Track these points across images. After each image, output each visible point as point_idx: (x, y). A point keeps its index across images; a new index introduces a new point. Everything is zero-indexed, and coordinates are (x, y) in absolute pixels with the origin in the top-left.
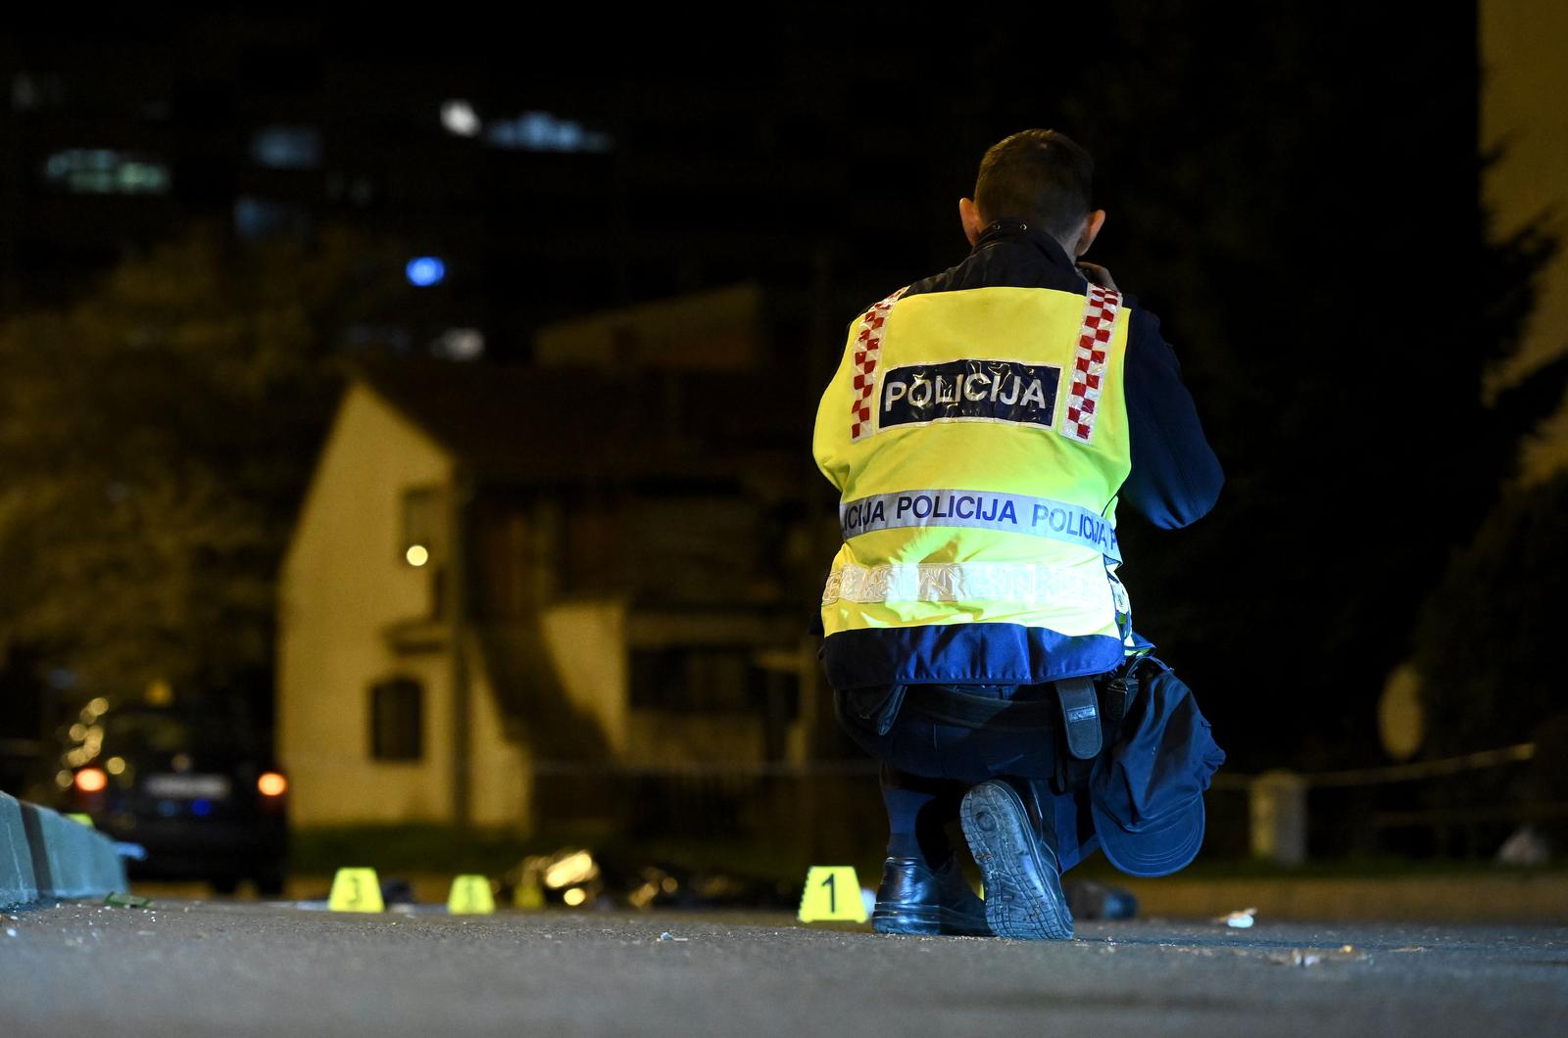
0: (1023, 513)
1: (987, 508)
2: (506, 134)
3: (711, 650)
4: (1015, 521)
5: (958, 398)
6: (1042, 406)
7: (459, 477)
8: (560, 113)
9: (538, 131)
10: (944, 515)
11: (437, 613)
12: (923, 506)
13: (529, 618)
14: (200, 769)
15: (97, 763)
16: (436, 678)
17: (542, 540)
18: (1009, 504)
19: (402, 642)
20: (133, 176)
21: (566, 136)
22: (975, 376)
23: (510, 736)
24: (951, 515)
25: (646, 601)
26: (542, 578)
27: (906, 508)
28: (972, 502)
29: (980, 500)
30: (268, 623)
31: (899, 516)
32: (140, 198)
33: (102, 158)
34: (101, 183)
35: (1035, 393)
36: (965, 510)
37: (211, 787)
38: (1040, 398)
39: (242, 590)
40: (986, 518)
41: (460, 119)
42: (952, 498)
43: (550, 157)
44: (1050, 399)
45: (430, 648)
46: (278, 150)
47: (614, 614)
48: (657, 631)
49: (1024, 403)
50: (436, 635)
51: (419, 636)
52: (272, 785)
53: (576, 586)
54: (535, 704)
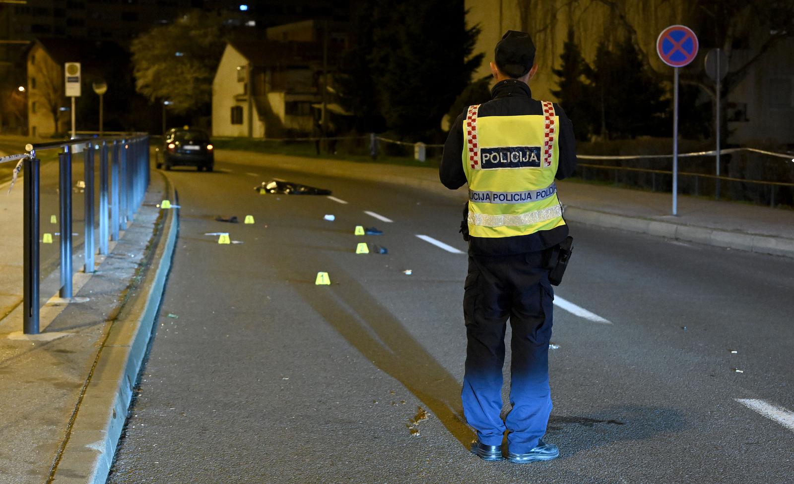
0: (534, 196)
1: (523, 197)
3: (303, 102)
4: (531, 199)
5: (509, 161)
6: (537, 161)
7: (250, 65)
10: (510, 200)
11: (245, 93)
12: (502, 197)
13: (265, 95)
14: (194, 144)
15: (173, 142)
16: (245, 107)
17: (268, 78)
18: (529, 194)
19: (238, 98)
22: (514, 153)
23: (260, 120)
24: (512, 200)
25: (289, 92)
26: (268, 87)
27: (496, 198)
28: (518, 195)
29: (521, 194)
30: (210, 94)
31: (494, 200)
35: (534, 157)
36: (516, 199)
37: (197, 148)
38: (535, 158)
39: (204, 87)
40: (523, 200)
42: (512, 195)
44: (539, 159)
45: (244, 100)
47: (283, 95)
48: (292, 98)
49: (531, 161)
50: (245, 97)
51: (242, 98)
52: (210, 147)
53: (275, 88)
54: (266, 113)
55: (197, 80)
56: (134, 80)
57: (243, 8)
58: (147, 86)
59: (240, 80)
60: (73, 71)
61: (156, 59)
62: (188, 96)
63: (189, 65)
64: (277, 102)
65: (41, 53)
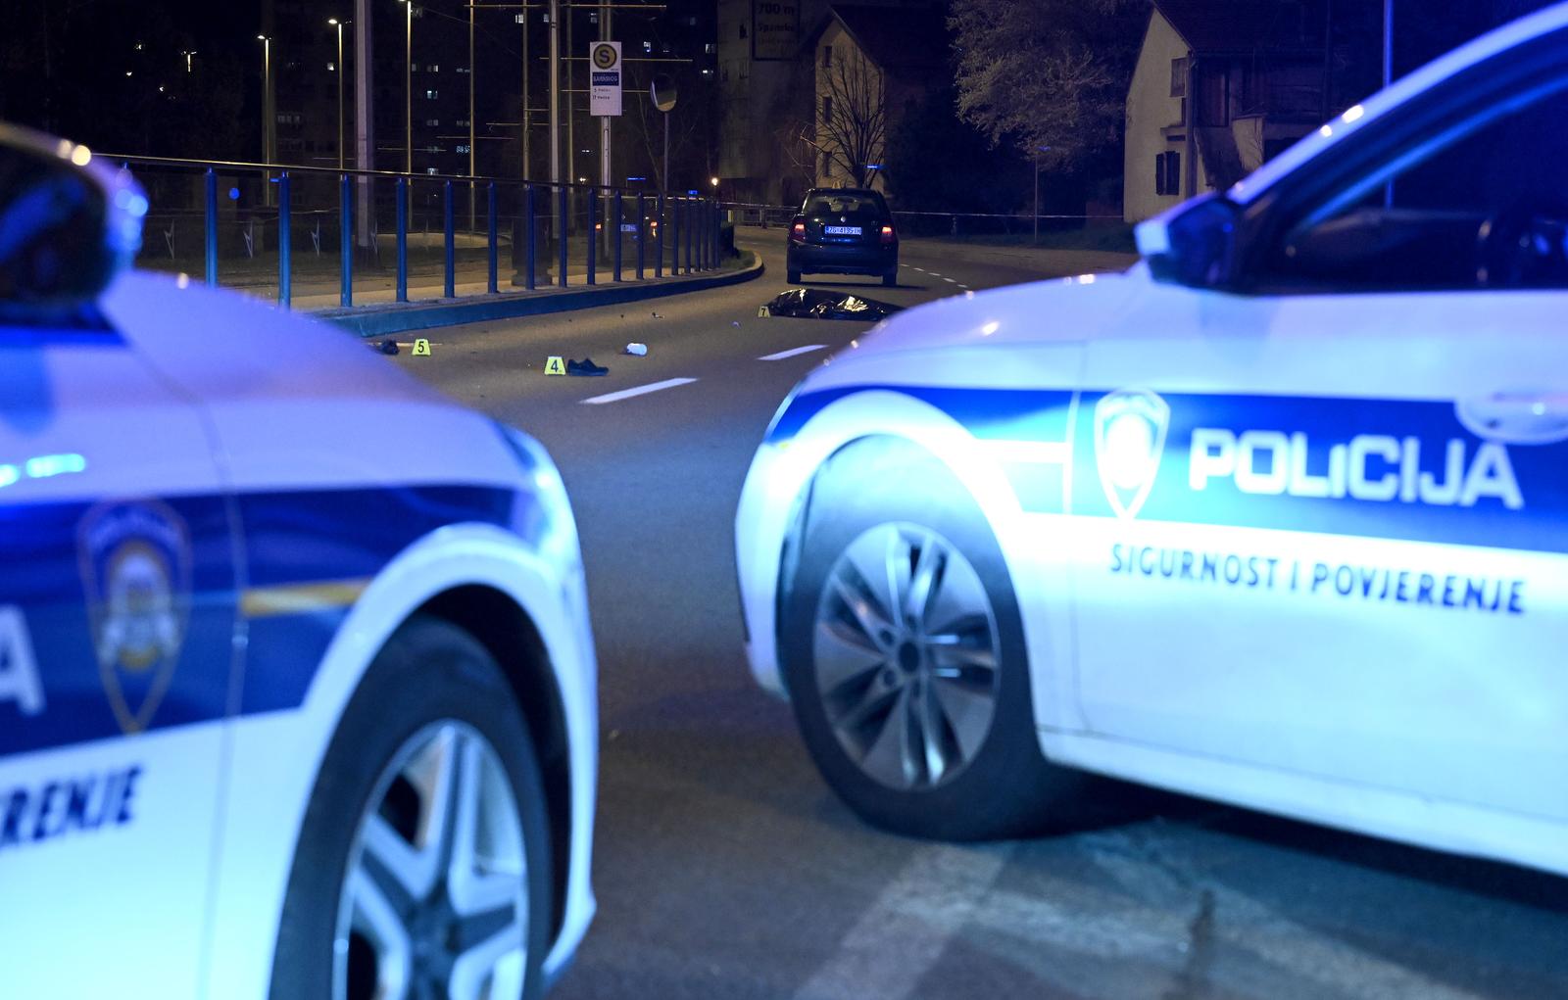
11: (1183, 122)
13: (1227, 125)
17: (1234, 85)
19: (1169, 135)
23: (1210, 183)
26: (1233, 106)
30: (1120, 124)
45: (1182, 138)
47: (1259, 124)
48: (1281, 132)
50: (1184, 131)
51: (1176, 133)
53: (1247, 109)
55: (1088, 93)
56: (955, 93)
58: (981, 107)
59: (1176, 91)
61: (1002, 46)
62: (1068, 129)
63: (1069, 60)
64: (1248, 136)
65: (842, 40)
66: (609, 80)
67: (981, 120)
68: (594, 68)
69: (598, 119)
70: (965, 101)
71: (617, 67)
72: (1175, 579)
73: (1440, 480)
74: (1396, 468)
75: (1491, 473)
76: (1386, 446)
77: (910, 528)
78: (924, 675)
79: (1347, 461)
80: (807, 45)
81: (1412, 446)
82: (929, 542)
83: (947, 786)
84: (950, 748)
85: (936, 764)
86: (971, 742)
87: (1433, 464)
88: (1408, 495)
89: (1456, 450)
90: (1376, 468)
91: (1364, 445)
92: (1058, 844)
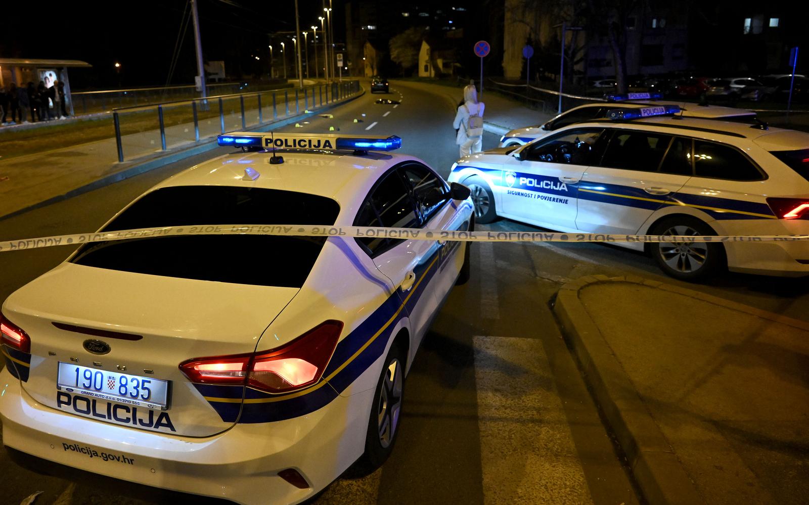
2: (458, 10)
3: (449, 63)
7: (430, 48)
8: (462, 7)
9: (461, 9)
13: (436, 60)
14: (381, 83)
16: (429, 65)
17: (437, 53)
20: (427, 15)
21: (463, 10)
23: (434, 70)
25: (444, 58)
26: (437, 57)
32: (427, 17)
33: (424, 13)
34: (423, 16)
37: (382, 85)
41: (454, 8)
43: (461, 11)
45: (428, 63)
46: (438, 12)
47: (442, 60)
51: (428, 61)
52: (387, 84)
53: (440, 57)
54: (436, 67)
55: (413, 55)
56: (390, 55)
57: (450, 22)
58: (395, 58)
59: (427, 54)
60: (340, 57)
61: (397, 47)
62: (409, 61)
63: (409, 49)
64: (440, 62)
65: (368, 45)
66: (340, 60)
67: (395, 60)
68: (338, 58)
69: (339, 67)
70: (392, 57)
71: (342, 58)
72: (517, 196)
73: (556, 187)
74: (550, 185)
75: (564, 187)
76: (549, 182)
77: (476, 185)
78: (478, 203)
79: (543, 184)
80: (362, 46)
81: (552, 183)
82: (479, 187)
83: (482, 218)
84: (482, 213)
85: (480, 215)
86: (485, 212)
87: (555, 185)
88: (552, 188)
89: (559, 184)
90: (547, 184)
91: (545, 182)
92: (494, 224)
